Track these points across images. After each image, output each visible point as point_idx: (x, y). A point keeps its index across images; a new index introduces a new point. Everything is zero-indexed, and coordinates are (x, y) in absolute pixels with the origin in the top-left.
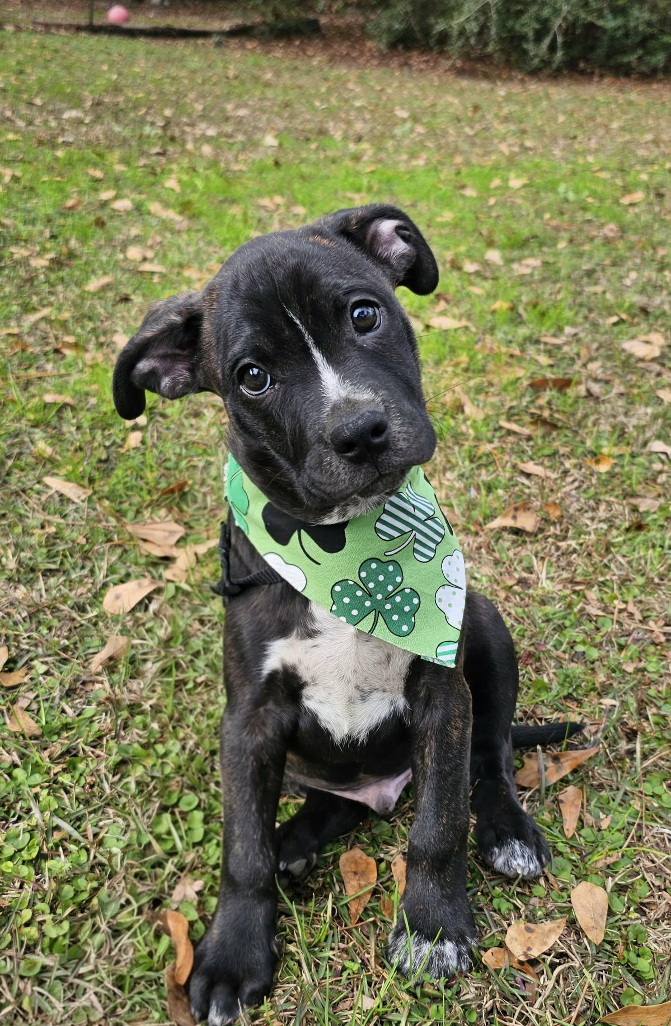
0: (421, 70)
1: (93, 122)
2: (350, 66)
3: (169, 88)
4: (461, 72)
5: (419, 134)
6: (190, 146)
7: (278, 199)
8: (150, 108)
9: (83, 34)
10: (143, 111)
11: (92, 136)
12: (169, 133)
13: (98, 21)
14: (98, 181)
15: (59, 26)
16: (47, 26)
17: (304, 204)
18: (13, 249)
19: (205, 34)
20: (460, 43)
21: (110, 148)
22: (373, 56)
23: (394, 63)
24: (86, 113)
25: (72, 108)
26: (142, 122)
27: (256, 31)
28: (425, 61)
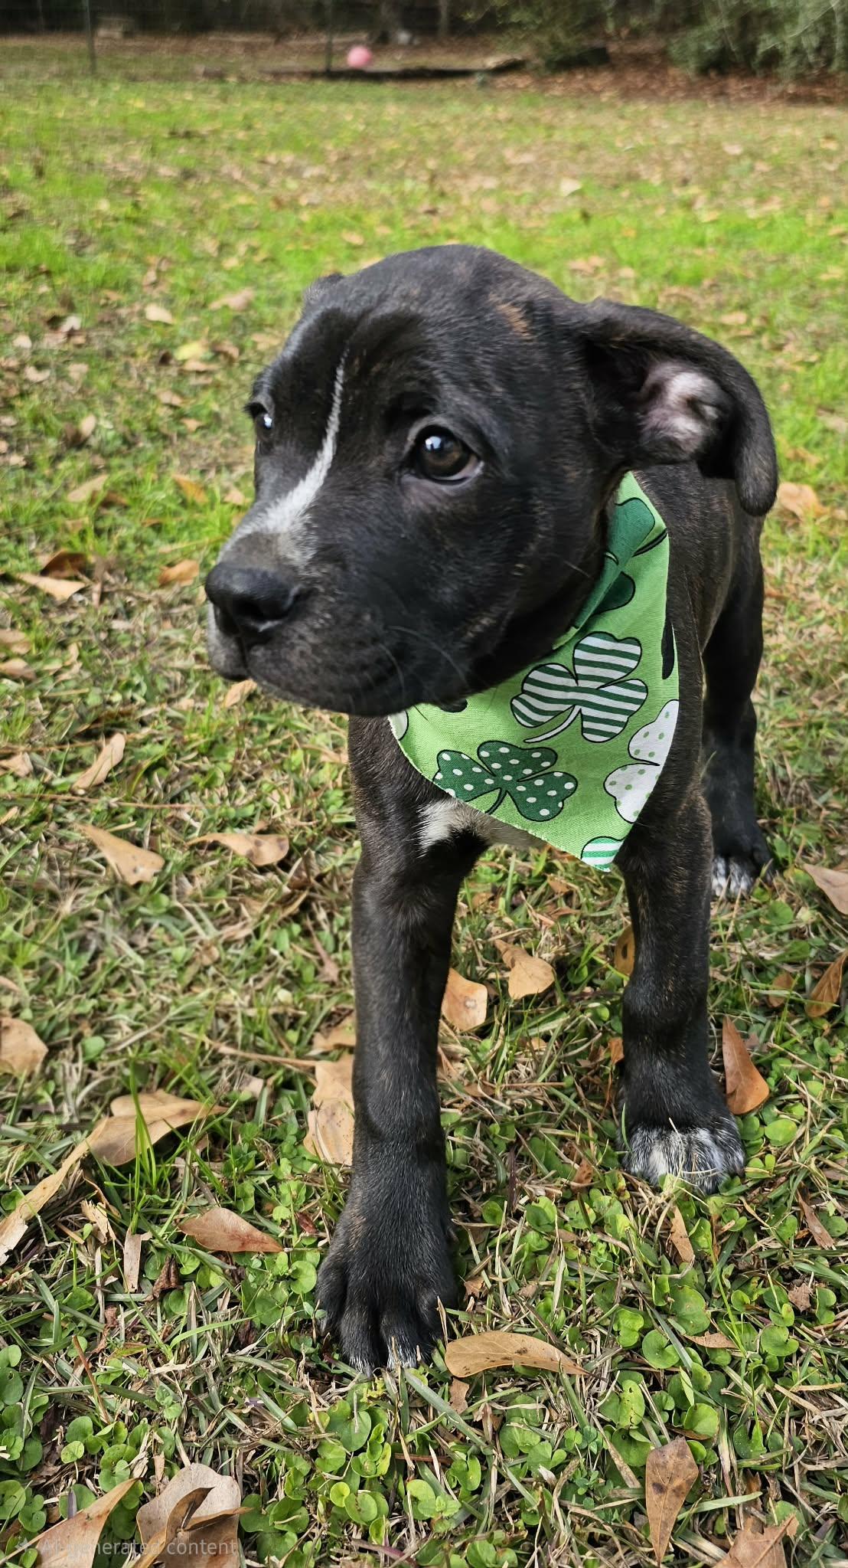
0: (741, 100)
1: (340, 180)
2: (649, 100)
3: (430, 136)
4: (794, 99)
5: (763, 173)
6: (466, 202)
7: (597, 261)
8: (410, 160)
9: (319, 83)
10: (401, 164)
11: (341, 196)
12: (437, 188)
13: (337, 64)
14: (356, 247)
15: (290, 74)
16: (277, 75)
17: (631, 265)
18: (256, 337)
19: (465, 74)
20: (793, 64)
21: (367, 208)
22: (677, 87)
23: (707, 94)
24: (331, 169)
25: (314, 165)
26: (401, 176)
27: (529, 67)
28: (749, 89)
